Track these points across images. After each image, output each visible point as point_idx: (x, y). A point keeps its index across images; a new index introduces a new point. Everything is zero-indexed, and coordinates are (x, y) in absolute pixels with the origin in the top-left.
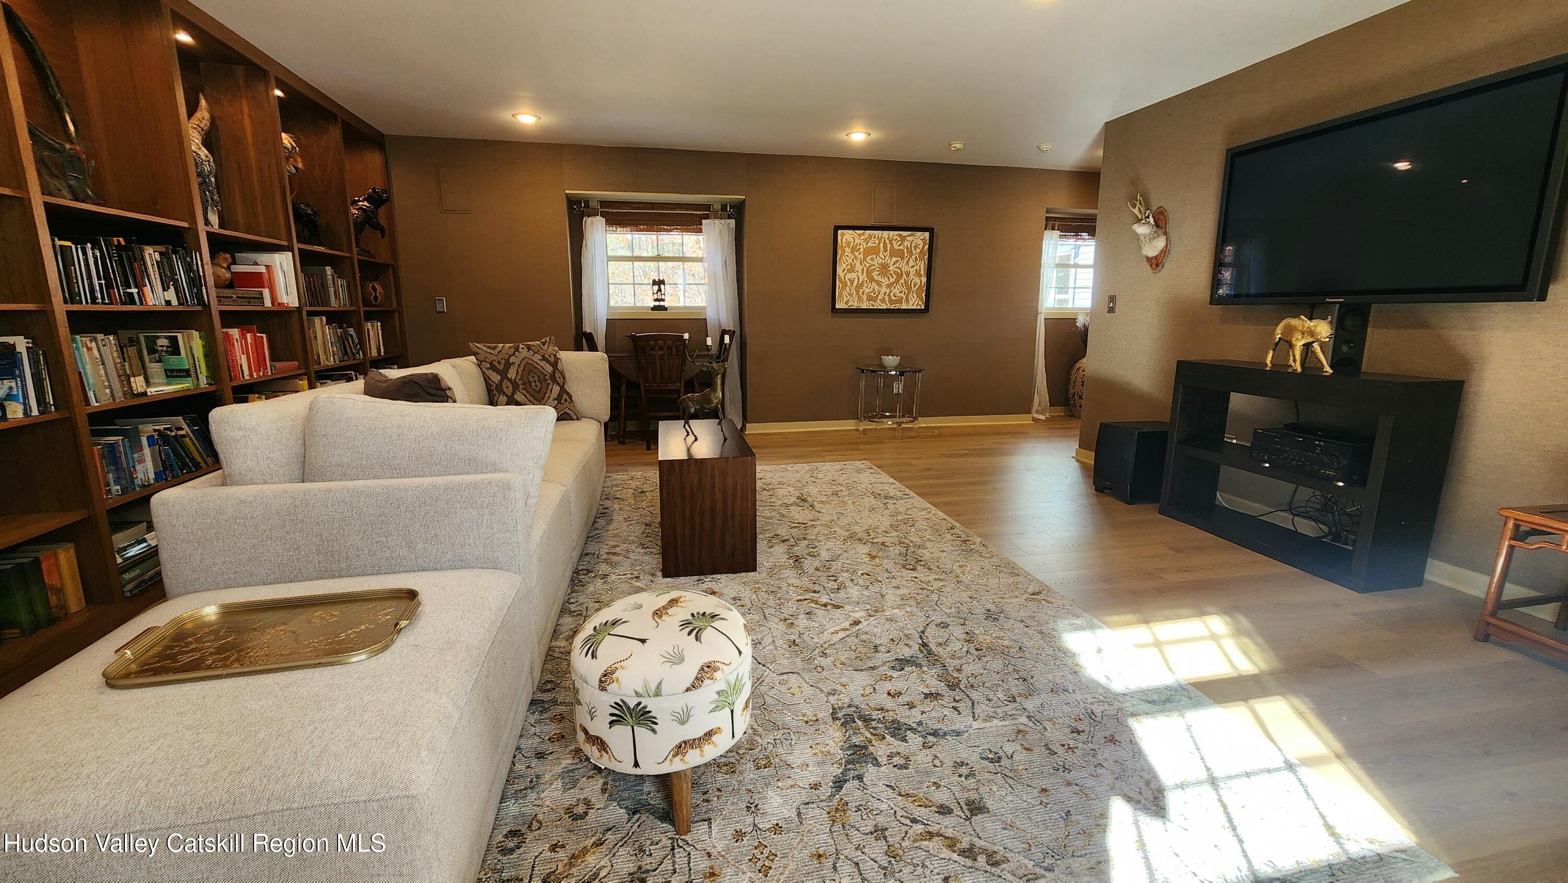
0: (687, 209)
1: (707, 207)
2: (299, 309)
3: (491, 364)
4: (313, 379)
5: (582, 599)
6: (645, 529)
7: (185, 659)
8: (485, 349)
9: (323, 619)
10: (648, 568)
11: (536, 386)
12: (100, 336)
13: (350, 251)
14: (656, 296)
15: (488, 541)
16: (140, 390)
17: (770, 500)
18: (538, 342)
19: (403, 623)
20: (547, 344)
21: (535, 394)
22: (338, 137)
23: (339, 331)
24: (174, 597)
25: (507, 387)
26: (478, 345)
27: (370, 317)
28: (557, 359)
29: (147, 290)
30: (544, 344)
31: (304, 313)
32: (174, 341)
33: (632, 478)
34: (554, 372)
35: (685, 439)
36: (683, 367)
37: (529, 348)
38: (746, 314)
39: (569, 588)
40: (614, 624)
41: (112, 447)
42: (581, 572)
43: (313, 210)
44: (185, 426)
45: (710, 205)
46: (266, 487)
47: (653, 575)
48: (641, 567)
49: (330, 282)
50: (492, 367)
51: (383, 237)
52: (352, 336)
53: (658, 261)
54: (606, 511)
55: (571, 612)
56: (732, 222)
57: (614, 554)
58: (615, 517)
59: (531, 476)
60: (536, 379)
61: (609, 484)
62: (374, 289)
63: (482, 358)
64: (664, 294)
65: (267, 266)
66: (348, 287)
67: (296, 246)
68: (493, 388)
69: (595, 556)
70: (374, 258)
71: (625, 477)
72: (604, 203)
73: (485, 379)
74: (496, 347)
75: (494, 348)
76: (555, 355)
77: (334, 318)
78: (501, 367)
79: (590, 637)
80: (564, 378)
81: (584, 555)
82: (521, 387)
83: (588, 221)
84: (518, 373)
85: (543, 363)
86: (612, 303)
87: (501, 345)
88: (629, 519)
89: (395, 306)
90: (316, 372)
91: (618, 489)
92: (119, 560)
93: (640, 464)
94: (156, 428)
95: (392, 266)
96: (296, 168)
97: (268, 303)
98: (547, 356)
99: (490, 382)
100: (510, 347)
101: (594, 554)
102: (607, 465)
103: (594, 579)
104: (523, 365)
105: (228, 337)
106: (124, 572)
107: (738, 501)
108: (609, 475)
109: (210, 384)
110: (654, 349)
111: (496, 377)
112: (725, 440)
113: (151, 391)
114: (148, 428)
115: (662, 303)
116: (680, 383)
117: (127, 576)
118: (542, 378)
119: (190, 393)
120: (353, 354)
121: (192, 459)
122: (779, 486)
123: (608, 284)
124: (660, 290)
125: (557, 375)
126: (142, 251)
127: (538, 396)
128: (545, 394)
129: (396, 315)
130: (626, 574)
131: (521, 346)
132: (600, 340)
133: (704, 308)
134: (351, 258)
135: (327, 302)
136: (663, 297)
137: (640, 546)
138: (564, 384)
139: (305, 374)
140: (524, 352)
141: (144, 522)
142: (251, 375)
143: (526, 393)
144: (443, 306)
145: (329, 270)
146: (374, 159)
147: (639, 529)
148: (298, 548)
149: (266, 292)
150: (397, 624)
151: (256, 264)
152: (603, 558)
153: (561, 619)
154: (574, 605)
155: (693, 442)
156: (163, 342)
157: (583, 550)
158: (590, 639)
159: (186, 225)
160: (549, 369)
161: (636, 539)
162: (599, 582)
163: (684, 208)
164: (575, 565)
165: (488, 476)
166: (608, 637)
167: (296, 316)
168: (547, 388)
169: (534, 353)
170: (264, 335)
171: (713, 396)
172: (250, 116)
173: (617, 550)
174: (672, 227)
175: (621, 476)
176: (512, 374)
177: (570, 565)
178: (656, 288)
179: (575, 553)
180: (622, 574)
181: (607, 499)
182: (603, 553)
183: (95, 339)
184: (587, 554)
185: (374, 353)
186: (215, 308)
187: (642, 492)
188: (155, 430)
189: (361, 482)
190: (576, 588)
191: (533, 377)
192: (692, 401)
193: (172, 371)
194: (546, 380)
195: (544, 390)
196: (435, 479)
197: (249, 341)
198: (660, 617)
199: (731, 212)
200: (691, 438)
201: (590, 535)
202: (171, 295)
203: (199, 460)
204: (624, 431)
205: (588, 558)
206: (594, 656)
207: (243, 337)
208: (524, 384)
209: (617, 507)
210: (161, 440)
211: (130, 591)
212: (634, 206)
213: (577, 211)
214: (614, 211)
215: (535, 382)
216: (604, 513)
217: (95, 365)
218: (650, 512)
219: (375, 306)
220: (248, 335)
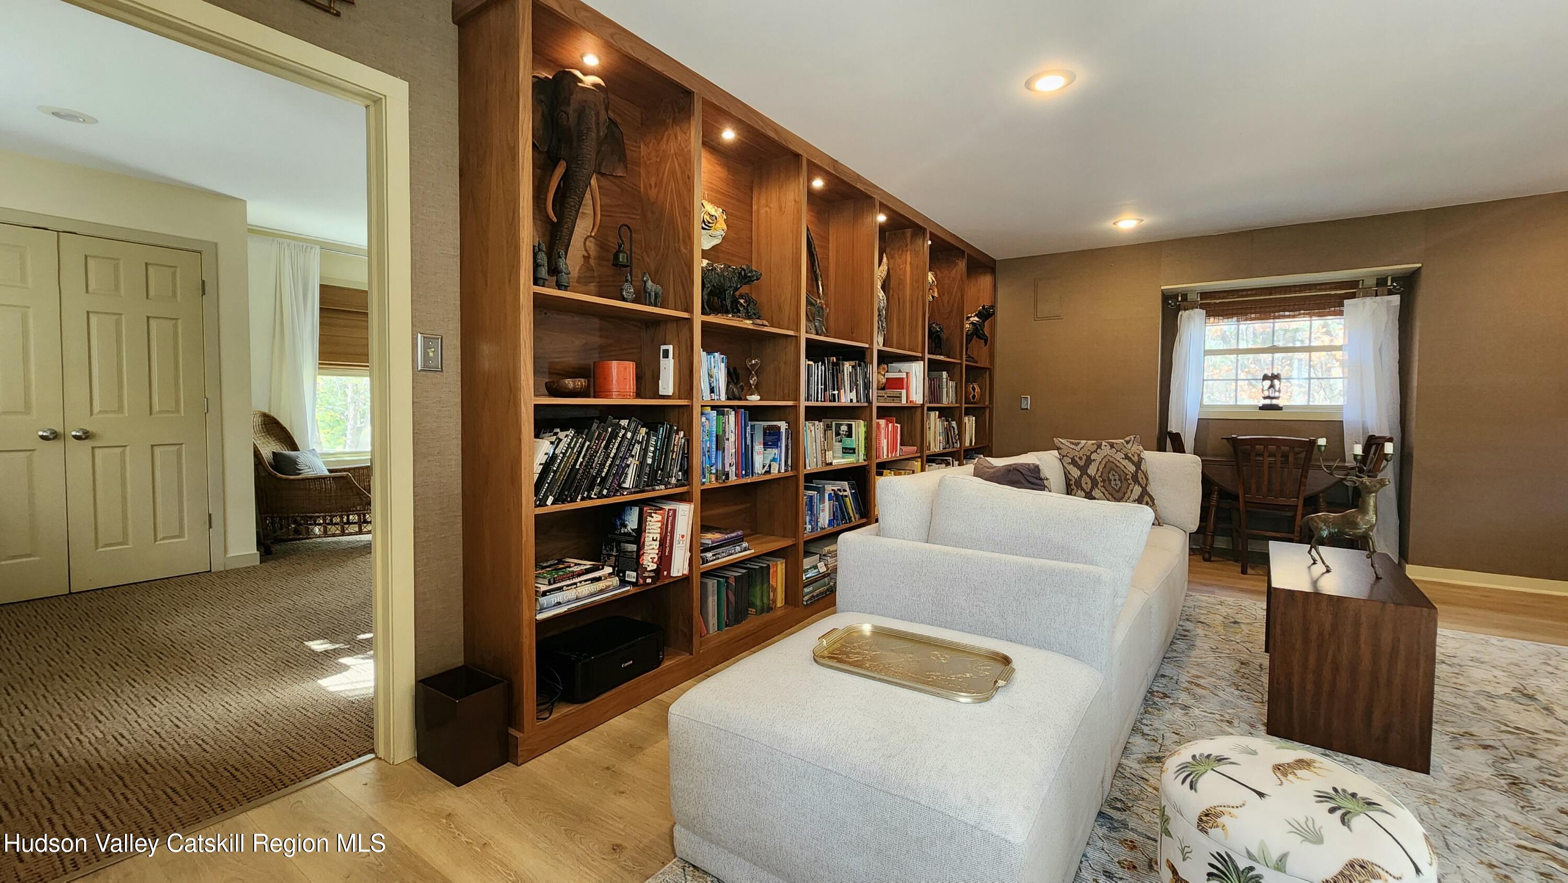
0: (1320, 290)
1: (1353, 284)
2: (923, 405)
3: (1073, 459)
4: (925, 461)
5: (1156, 724)
6: (1241, 668)
7: (854, 658)
8: (1068, 444)
9: (938, 658)
10: (1245, 715)
11: (1116, 485)
12: (817, 423)
13: (961, 359)
14: (1266, 394)
15: (1073, 630)
16: (830, 461)
17: (1456, 680)
18: (1122, 441)
19: (1001, 683)
20: (1131, 442)
21: (1114, 492)
22: (963, 268)
23: (946, 423)
24: (841, 612)
25: (1086, 483)
26: (1062, 441)
27: (968, 412)
28: (1141, 459)
29: (842, 391)
30: (1128, 442)
31: (926, 408)
32: (850, 426)
33: (1221, 603)
34: (1137, 472)
35: (1309, 567)
36: (1303, 480)
37: (1112, 446)
38: (1414, 415)
39: (1142, 708)
40: (1219, 760)
41: (811, 497)
42: (1156, 694)
43: (940, 328)
44: (848, 489)
45: (1359, 281)
46: (905, 542)
47: (1252, 726)
48: (1235, 711)
49: (945, 384)
50: (1074, 462)
51: (986, 345)
52: (954, 428)
53: (1273, 353)
54: (1186, 633)
55: (1144, 734)
56: (1396, 299)
57: (1198, 685)
58: (1198, 643)
59: (1121, 574)
60: (1117, 477)
61: (1190, 603)
62: (974, 389)
63: (1064, 452)
64: (1279, 391)
65: (907, 373)
66: (956, 387)
67: (927, 356)
68: (1072, 482)
69: (1173, 681)
70: (977, 363)
71: (1212, 600)
72: (1204, 295)
73: (1065, 473)
74: (1079, 443)
75: (1077, 444)
76: (1139, 455)
77: (945, 413)
78: (1082, 463)
79: (1188, 765)
80: (1147, 479)
81: (1159, 676)
82: (1101, 484)
83: (1184, 314)
84: (1098, 470)
85: (1126, 462)
86: (1206, 402)
87: (1083, 442)
88: (1218, 650)
89: (987, 403)
90: (927, 456)
91: (1202, 612)
92: (804, 578)
93: (1232, 588)
94: (834, 488)
95: (989, 369)
96: (933, 297)
97: (904, 401)
98: (1130, 455)
99: (1070, 476)
100: (1093, 444)
101: (1172, 678)
102: (1189, 582)
103: (1172, 706)
104: (1104, 462)
105: (878, 425)
106: (805, 587)
107: (1400, 666)
108: (1190, 593)
109: (865, 460)
110: (1262, 455)
111: (1075, 473)
112: (1378, 578)
113: (835, 462)
114: (830, 487)
115: (1274, 402)
116: (1298, 498)
117: (806, 590)
118: (1123, 478)
119: (853, 465)
120: (953, 443)
121: (848, 514)
122: (1471, 663)
123: (1204, 380)
124: (1272, 386)
125: (1140, 475)
126: (843, 365)
127: (1116, 495)
128: (1125, 494)
129: (988, 411)
130: (1214, 714)
131: (1104, 443)
132: (1189, 441)
133: (1341, 407)
134: (961, 364)
135: (939, 400)
136: (1277, 394)
137: (1233, 686)
138: (1146, 485)
139: (919, 457)
140: (1106, 450)
141: (817, 554)
142: (888, 456)
143: (1104, 491)
144: (1027, 404)
145: (945, 374)
146: (985, 281)
147: (1231, 666)
148: (919, 596)
149: (904, 392)
150: (996, 682)
151: (900, 371)
152: (1184, 685)
153: (1132, 737)
154: (1148, 728)
155: (1323, 574)
156: (844, 428)
157: (1159, 670)
158: (1187, 767)
159: (867, 346)
160: (1132, 468)
161: (1228, 676)
162: (1179, 712)
163: (1316, 289)
164: (1150, 683)
165: (1080, 566)
166: (1210, 772)
167: (920, 410)
168: (1128, 488)
169: (1117, 451)
170: (899, 425)
171: (1361, 519)
172: (910, 263)
173: (1202, 682)
174: (1297, 313)
175: (1207, 598)
176: (1092, 471)
177: (1145, 681)
178: (1267, 383)
179: (1151, 669)
180: (1209, 711)
181: (1188, 620)
182: (1183, 681)
183: (814, 424)
184: (1163, 676)
185: (967, 444)
186: (875, 404)
187: (1235, 622)
188: (833, 490)
189: (970, 551)
190: (1150, 709)
191: (1113, 475)
192: (1325, 521)
193: (846, 449)
194: (1127, 480)
195: (1123, 490)
196: (1031, 559)
197: (890, 429)
198: (1285, 775)
199: (1395, 286)
200: (1319, 568)
201: (1167, 655)
202: (853, 395)
203: (852, 515)
204: (1212, 546)
205: (1164, 681)
206: (1192, 786)
207: (887, 425)
208: (1103, 481)
209: (1200, 631)
210: (837, 497)
211: (807, 601)
212: (1245, 293)
213: (1172, 306)
214: (1218, 301)
215: (1115, 480)
216: (1185, 636)
217: (811, 443)
218: (1247, 649)
219: (972, 403)
220: (890, 425)
